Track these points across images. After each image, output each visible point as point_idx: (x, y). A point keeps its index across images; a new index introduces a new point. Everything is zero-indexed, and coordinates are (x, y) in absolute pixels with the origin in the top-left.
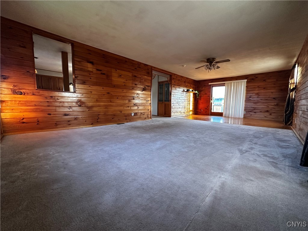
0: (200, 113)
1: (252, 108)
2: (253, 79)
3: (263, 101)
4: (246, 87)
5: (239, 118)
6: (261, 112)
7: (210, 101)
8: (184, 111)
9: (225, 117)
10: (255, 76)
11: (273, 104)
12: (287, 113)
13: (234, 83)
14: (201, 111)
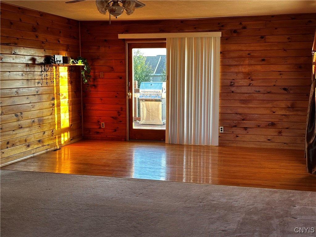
0: (98, 133)
1: (239, 116)
2: (235, 31)
3: (261, 96)
4: (221, 53)
5: (208, 147)
6: (259, 126)
7: (125, 95)
8: (39, 136)
9: (172, 144)
10: (241, 24)
11: (283, 104)
12: (311, 141)
13: (189, 39)
14: (100, 128)
